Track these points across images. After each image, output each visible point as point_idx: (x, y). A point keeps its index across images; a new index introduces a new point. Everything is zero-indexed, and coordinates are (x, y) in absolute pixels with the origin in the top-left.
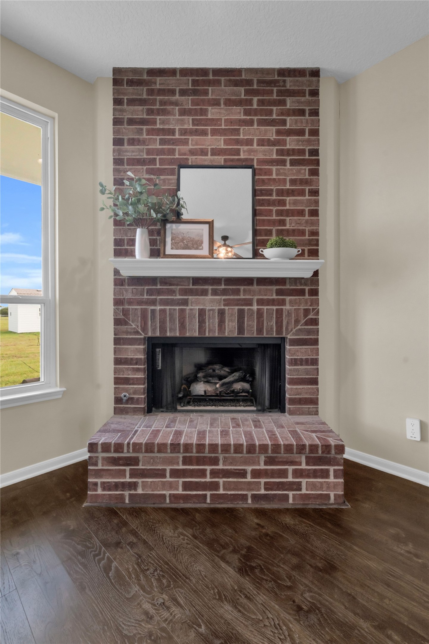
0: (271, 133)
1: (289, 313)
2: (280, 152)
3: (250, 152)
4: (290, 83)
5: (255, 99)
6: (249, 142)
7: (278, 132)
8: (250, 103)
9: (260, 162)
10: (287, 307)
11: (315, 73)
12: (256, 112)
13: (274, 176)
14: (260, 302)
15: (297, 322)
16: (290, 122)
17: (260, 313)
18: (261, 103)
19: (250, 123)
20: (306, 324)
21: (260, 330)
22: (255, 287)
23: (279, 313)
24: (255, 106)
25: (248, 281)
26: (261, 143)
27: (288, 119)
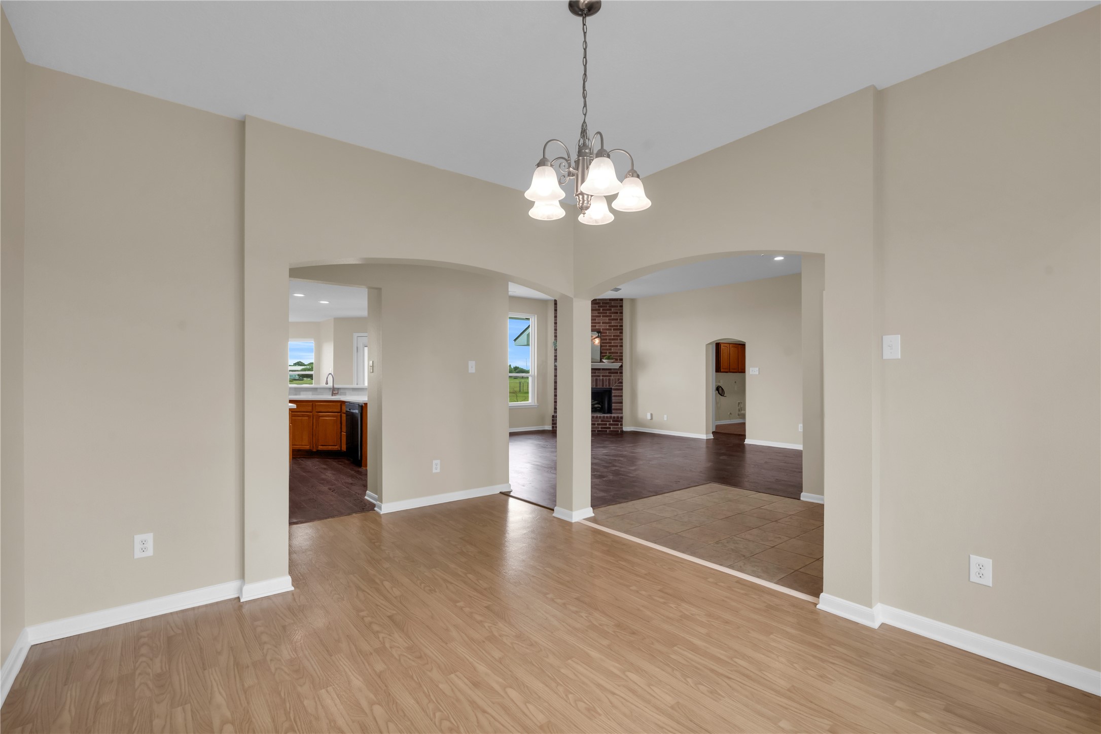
0: (607, 320)
1: (613, 380)
2: (609, 326)
3: (599, 326)
4: (613, 303)
5: (601, 309)
6: (599, 323)
7: (609, 319)
8: (600, 310)
9: (603, 329)
10: (612, 378)
11: (622, 300)
12: (601, 313)
13: (608, 334)
14: (603, 376)
15: (615, 383)
16: (613, 316)
17: (603, 380)
18: (603, 310)
19: (600, 316)
20: (619, 383)
21: (603, 385)
22: (601, 371)
23: (609, 379)
24: (601, 311)
25: (599, 369)
26: (603, 323)
27: (612, 315)
